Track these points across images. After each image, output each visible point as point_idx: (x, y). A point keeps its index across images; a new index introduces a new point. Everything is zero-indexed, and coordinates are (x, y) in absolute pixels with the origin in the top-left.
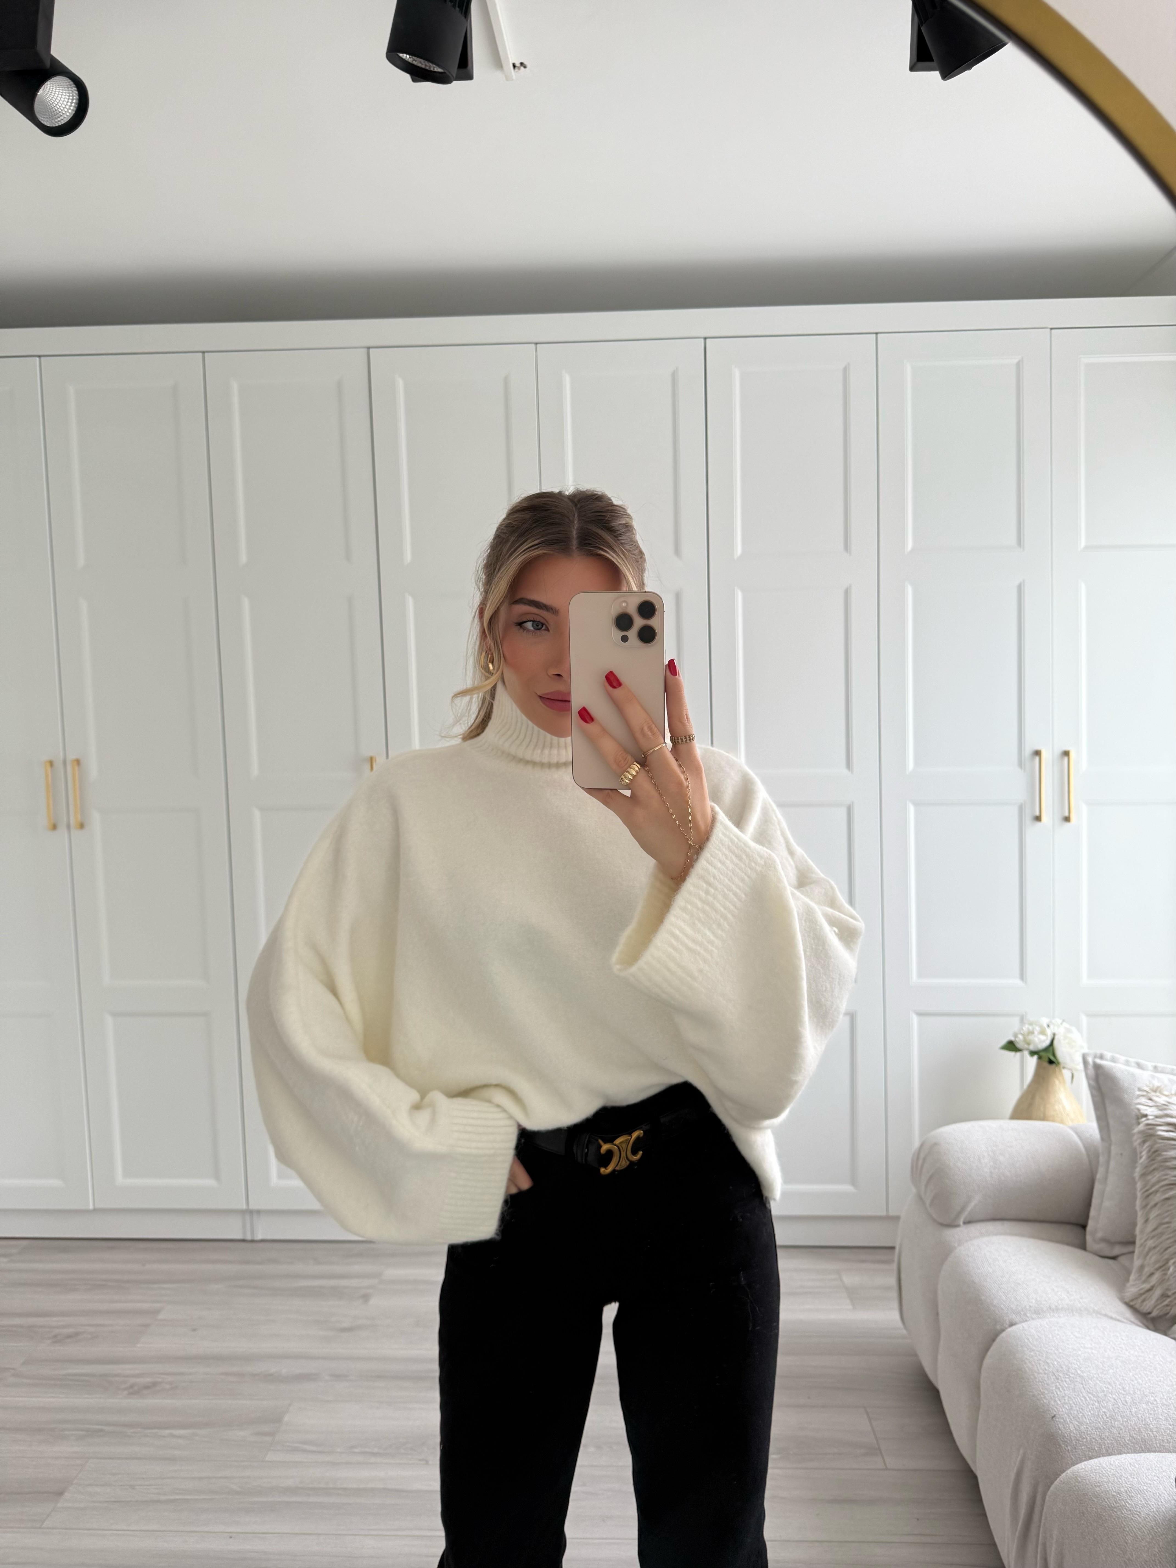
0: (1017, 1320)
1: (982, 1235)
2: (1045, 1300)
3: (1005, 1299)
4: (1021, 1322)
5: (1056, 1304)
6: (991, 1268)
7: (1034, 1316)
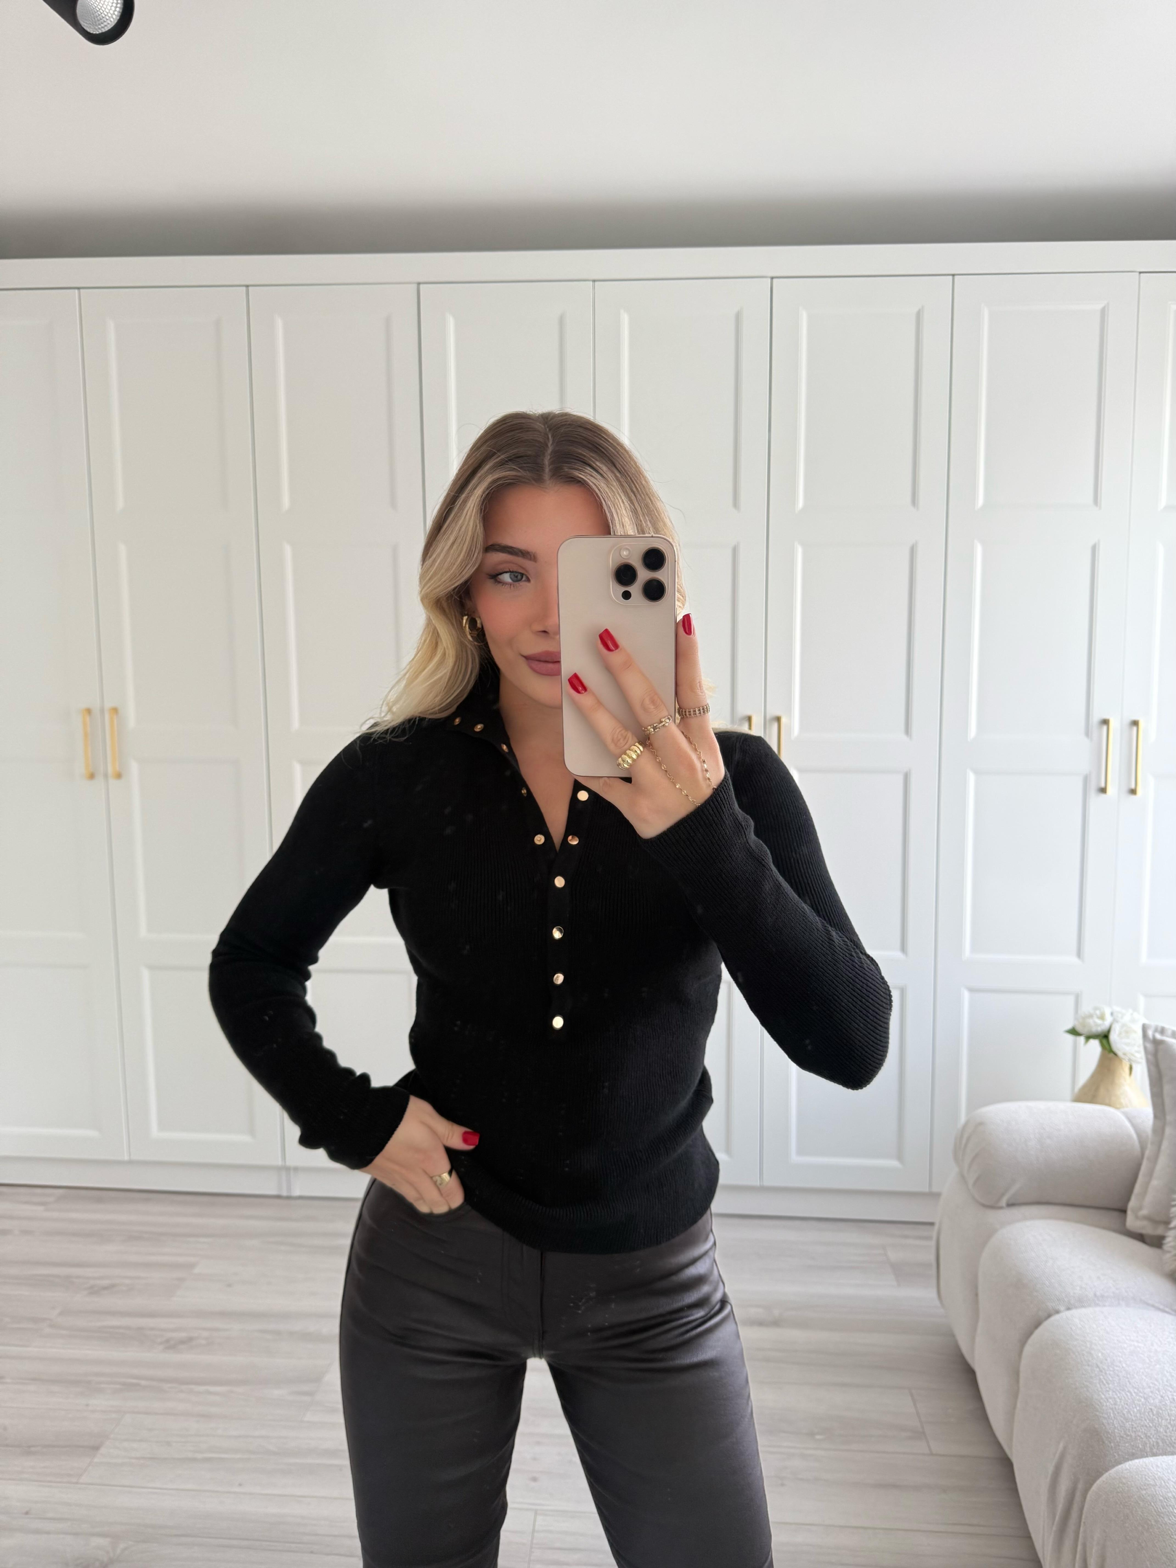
0: (1060, 1308)
1: (1025, 1219)
2: (1091, 1288)
3: (1048, 1285)
4: (1064, 1310)
5: (1102, 1293)
6: (1034, 1252)
7: (1078, 1305)
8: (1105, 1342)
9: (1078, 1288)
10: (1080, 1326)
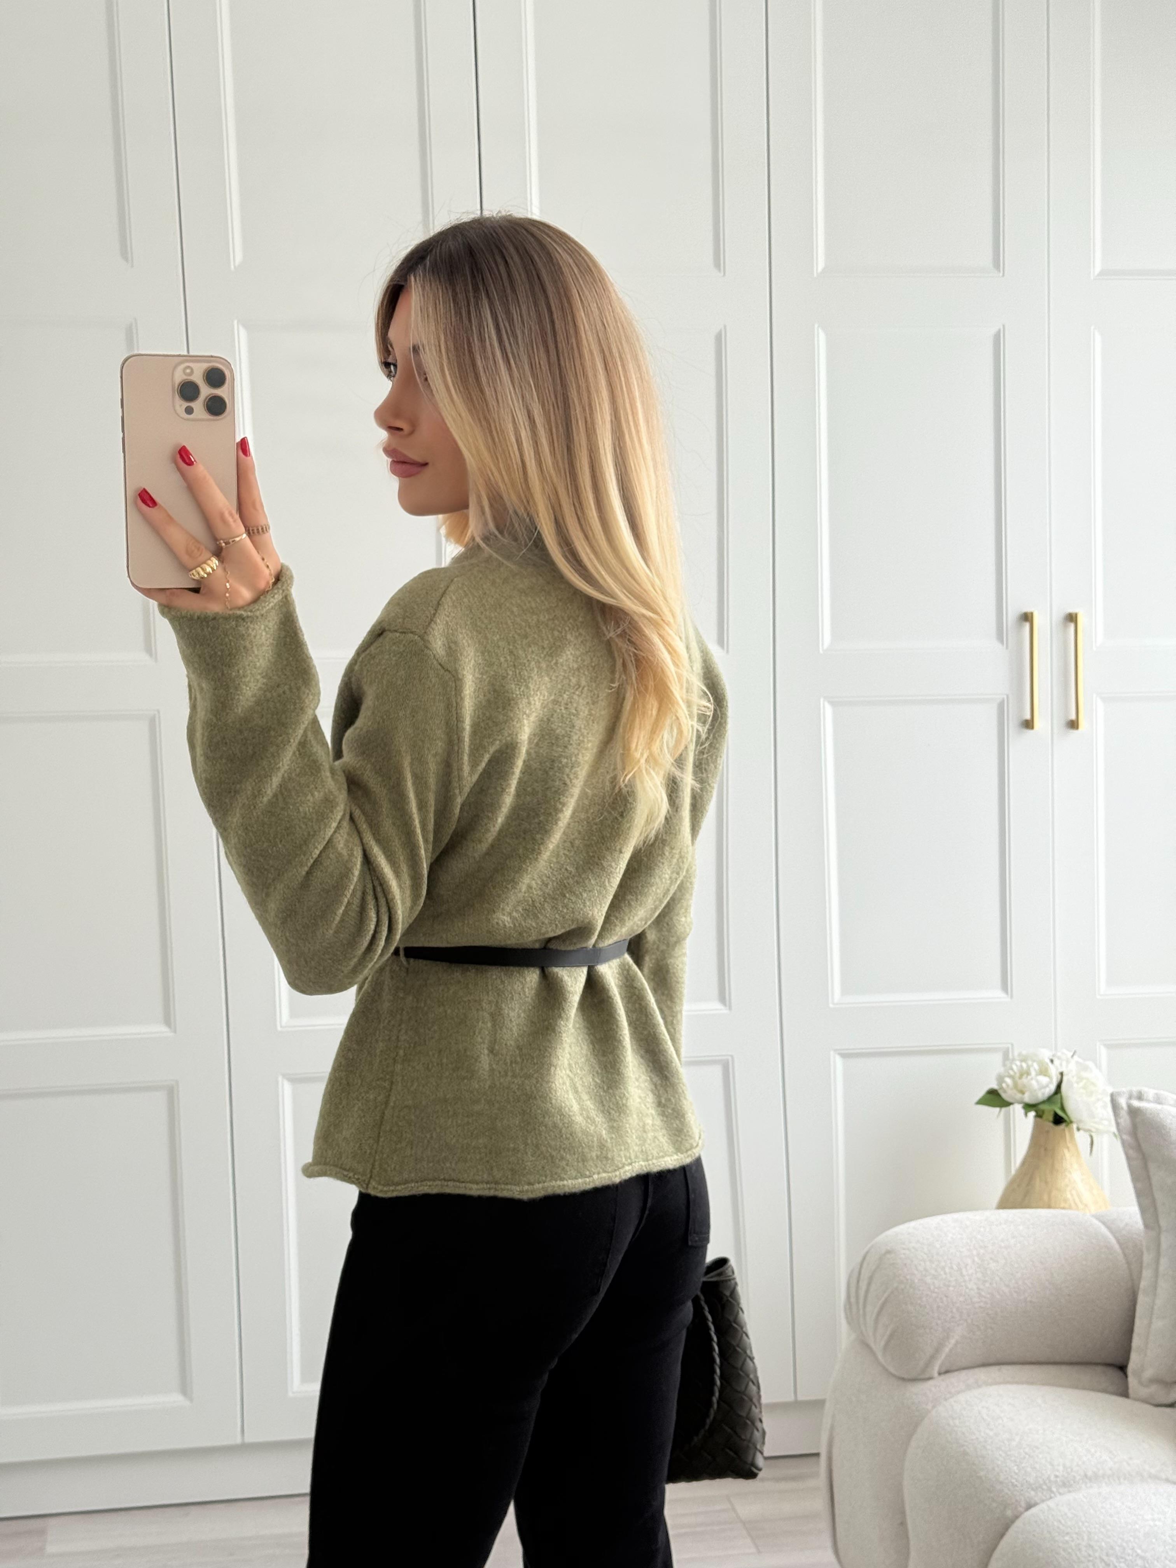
0: (1037, 1499)
1: (969, 1388)
2: (1078, 1465)
3: (1017, 1471)
4: (1043, 1501)
5: (1095, 1470)
6: (991, 1430)
7: (1061, 1491)
8: (1109, 1527)
9: (1061, 1468)
10: (1070, 1515)
